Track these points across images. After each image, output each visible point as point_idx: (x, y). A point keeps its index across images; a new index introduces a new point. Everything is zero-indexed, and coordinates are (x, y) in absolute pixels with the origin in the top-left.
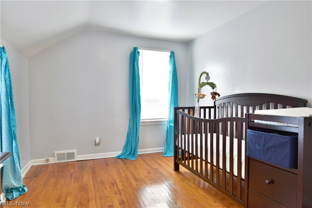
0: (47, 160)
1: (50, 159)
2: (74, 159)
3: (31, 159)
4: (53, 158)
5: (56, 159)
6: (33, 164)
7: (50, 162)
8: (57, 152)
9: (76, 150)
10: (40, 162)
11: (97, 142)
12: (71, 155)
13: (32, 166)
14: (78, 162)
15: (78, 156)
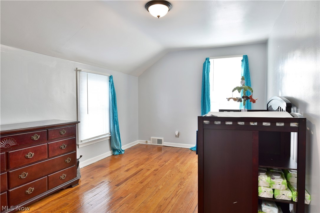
0: (147, 142)
1: (148, 141)
2: (162, 144)
3: (139, 140)
4: (150, 141)
5: (151, 142)
6: (139, 143)
7: (148, 144)
8: (152, 138)
9: (163, 138)
10: (142, 142)
11: (177, 134)
12: (160, 141)
13: (139, 144)
14: (164, 147)
15: (164, 143)
